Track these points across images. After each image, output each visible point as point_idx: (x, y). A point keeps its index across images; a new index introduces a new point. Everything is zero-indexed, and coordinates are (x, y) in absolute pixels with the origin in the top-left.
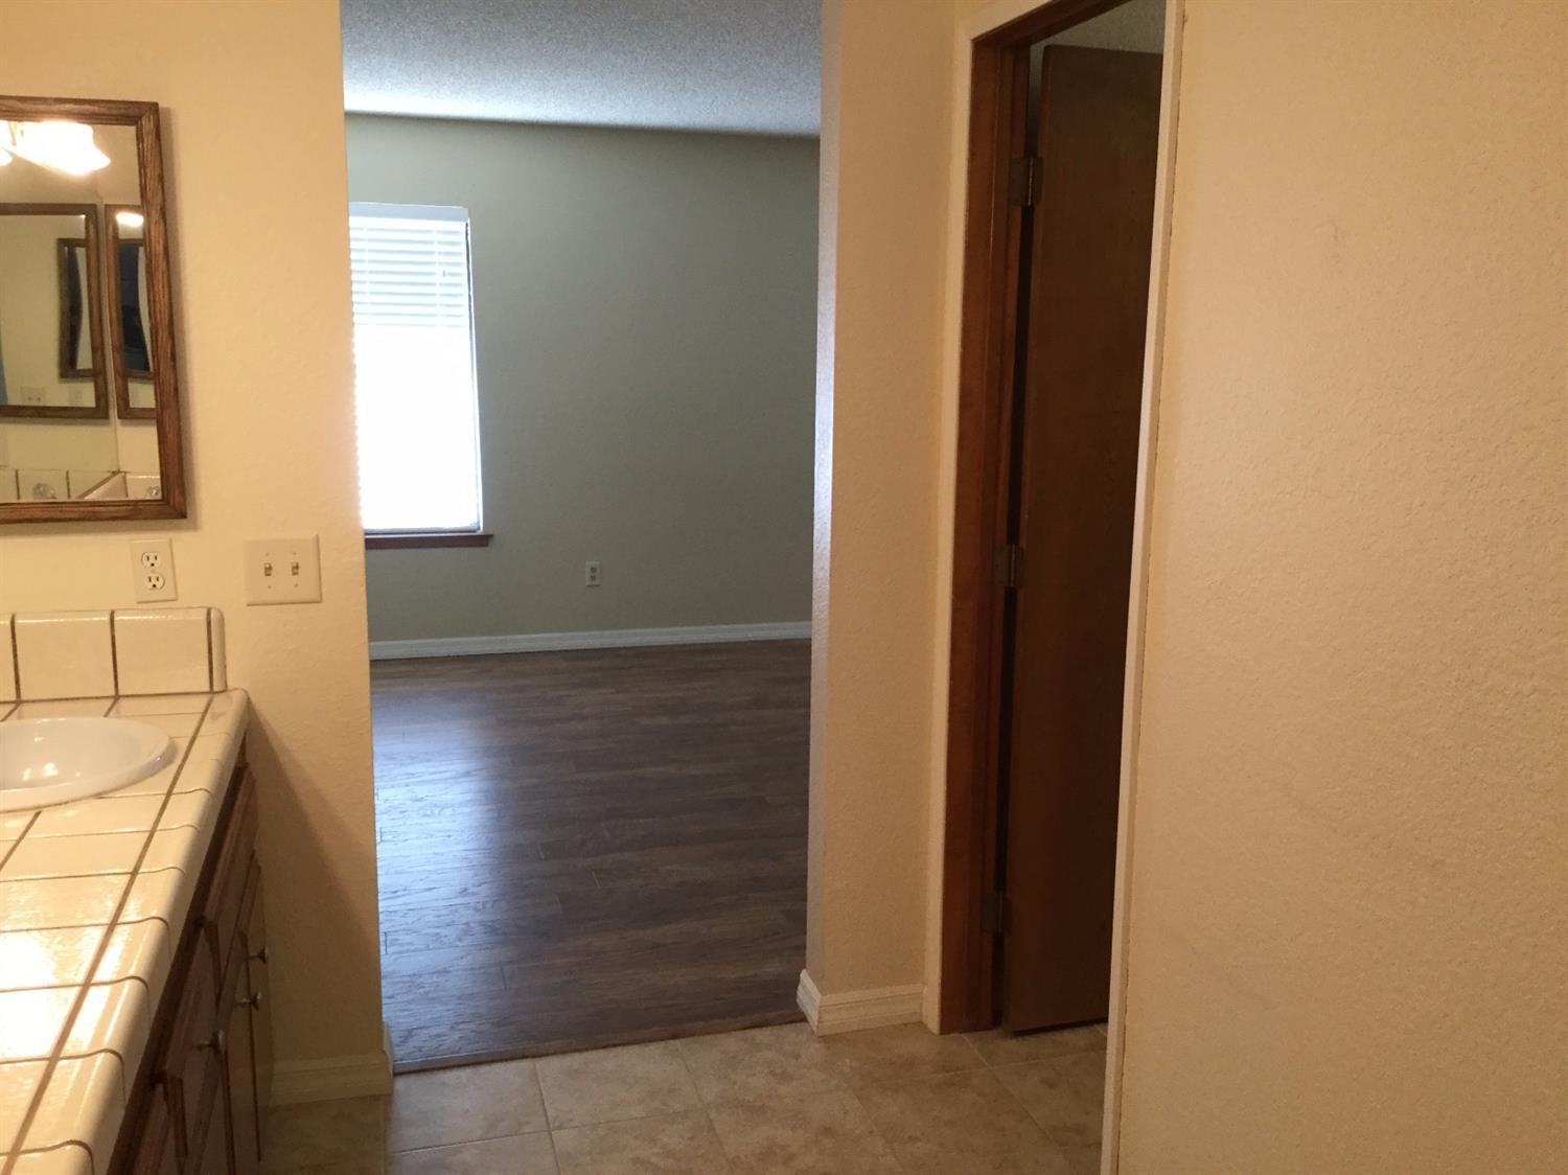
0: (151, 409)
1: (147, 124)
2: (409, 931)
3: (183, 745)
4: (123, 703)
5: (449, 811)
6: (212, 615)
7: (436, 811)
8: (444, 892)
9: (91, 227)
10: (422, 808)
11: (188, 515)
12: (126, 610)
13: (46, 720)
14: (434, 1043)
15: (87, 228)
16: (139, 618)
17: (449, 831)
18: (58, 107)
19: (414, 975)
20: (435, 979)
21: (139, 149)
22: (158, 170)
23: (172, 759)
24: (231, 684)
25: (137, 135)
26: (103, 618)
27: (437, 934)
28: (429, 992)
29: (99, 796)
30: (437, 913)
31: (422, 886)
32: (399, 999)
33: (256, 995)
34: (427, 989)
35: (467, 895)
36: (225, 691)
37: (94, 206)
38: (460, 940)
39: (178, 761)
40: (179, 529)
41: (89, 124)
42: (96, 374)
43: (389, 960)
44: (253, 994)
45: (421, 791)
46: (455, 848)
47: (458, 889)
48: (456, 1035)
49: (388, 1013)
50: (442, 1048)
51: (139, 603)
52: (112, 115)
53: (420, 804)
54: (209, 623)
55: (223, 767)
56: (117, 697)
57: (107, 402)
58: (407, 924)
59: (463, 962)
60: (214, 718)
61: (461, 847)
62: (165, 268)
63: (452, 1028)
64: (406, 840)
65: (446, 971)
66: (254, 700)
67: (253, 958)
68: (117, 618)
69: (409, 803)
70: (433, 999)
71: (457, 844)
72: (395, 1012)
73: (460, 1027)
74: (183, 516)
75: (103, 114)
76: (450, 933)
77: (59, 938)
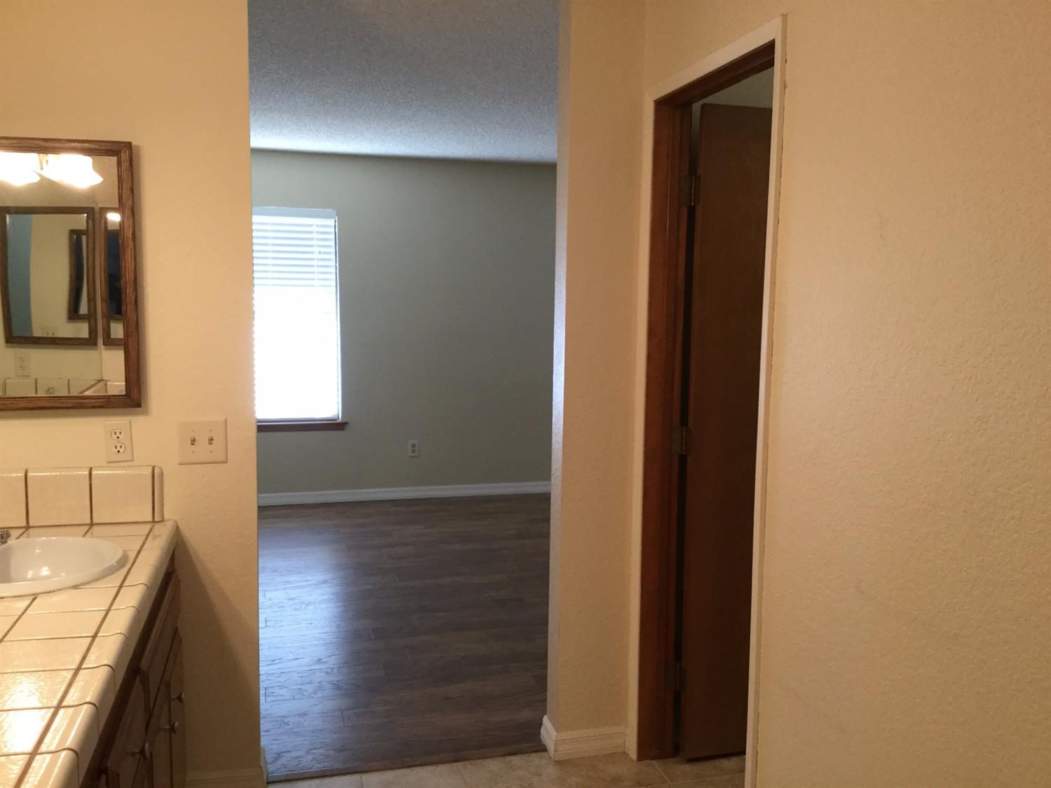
0: (121, 339)
1: (125, 156)
2: (281, 687)
3: (132, 555)
4: (95, 528)
5: (311, 607)
6: (156, 471)
7: (303, 606)
8: (306, 660)
9: (90, 221)
10: (294, 604)
11: (143, 404)
12: (99, 468)
13: (44, 539)
14: (295, 762)
15: (87, 222)
16: (108, 472)
17: (311, 620)
18: (68, 145)
19: (284, 716)
20: (297, 720)
21: (118, 171)
22: (130, 184)
23: (124, 564)
24: (166, 517)
25: (118, 163)
26: (84, 473)
27: (300, 689)
28: (293, 728)
29: (75, 587)
30: (300, 675)
31: (291, 657)
32: (273, 732)
33: (174, 723)
34: (291, 726)
35: (321, 663)
36: (162, 521)
37: (93, 208)
38: (315, 693)
39: (128, 566)
40: (136, 414)
41: (89, 156)
42: (90, 318)
43: (266, 706)
44: (172, 723)
45: (294, 593)
46: (315, 631)
47: (315, 658)
48: (310, 757)
49: (264, 742)
50: (299, 766)
51: (109, 462)
52: (101, 150)
53: (293, 602)
54: (153, 476)
55: (157, 570)
56: (92, 525)
57: (96, 335)
58: (280, 682)
59: (316, 709)
60: (155, 537)
61: (318, 631)
62: (132, 246)
63: (308, 752)
64: (282, 626)
65: (304, 714)
66: (182, 527)
67: (173, 699)
68: (94, 472)
69: (286, 601)
70: (296, 732)
71: (316, 629)
72: (268, 741)
73: (313, 751)
74: (139, 405)
75: (97, 149)
76: (309, 689)
77: (43, 677)
